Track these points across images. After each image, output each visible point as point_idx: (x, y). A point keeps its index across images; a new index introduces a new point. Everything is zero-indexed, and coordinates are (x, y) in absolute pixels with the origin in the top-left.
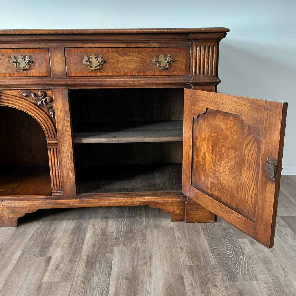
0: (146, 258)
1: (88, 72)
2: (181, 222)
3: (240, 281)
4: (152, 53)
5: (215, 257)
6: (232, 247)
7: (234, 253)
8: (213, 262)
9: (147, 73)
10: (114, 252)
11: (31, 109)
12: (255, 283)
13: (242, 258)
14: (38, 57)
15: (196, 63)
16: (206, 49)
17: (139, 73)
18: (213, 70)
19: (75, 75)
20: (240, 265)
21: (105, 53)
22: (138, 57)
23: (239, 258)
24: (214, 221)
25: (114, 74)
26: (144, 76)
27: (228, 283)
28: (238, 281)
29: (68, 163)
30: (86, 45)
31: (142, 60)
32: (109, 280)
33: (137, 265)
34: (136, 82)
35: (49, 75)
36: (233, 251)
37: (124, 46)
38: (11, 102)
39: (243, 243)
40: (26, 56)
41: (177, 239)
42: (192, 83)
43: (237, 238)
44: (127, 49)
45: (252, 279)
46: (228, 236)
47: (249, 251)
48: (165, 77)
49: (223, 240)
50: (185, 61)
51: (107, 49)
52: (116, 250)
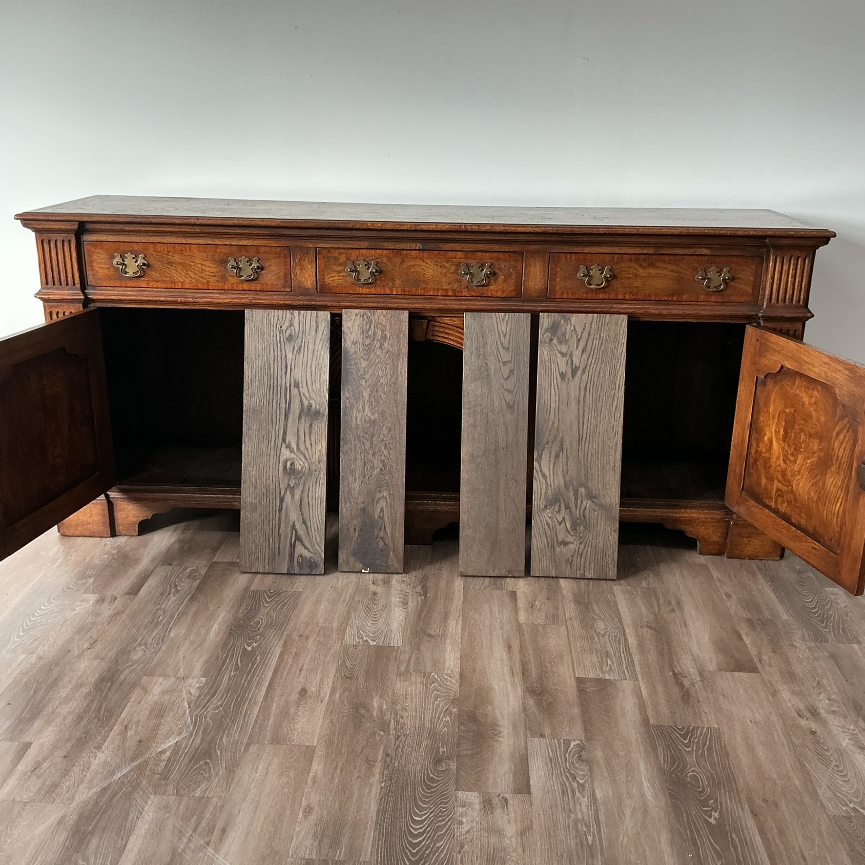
1: (583, 292)
3: (831, 643)
4: (696, 265)
6: (814, 598)
7: (819, 607)
8: (785, 617)
12: (856, 646)
15: (772, 284)
16: (792, 262)
17: (669, 296)
18: (802, 297)
19: (561, 297)
21: (617, 263)
22: (672, 271)
23: (827, 614)
24: (779, 559)
26: (679, 302)
28: (828, 642)
30: (587, 250)
31: (677, 274)
34: (665, 312)
36: (817, 604)
37: (651, 251)
40: (485, 264)
41: (717, 581)
42: (762, 316)
44: (655, 256)
45: (850, 642)
47: (844, 605)
48: (716, 304)
49: (799, 588)
50: (752, 279)
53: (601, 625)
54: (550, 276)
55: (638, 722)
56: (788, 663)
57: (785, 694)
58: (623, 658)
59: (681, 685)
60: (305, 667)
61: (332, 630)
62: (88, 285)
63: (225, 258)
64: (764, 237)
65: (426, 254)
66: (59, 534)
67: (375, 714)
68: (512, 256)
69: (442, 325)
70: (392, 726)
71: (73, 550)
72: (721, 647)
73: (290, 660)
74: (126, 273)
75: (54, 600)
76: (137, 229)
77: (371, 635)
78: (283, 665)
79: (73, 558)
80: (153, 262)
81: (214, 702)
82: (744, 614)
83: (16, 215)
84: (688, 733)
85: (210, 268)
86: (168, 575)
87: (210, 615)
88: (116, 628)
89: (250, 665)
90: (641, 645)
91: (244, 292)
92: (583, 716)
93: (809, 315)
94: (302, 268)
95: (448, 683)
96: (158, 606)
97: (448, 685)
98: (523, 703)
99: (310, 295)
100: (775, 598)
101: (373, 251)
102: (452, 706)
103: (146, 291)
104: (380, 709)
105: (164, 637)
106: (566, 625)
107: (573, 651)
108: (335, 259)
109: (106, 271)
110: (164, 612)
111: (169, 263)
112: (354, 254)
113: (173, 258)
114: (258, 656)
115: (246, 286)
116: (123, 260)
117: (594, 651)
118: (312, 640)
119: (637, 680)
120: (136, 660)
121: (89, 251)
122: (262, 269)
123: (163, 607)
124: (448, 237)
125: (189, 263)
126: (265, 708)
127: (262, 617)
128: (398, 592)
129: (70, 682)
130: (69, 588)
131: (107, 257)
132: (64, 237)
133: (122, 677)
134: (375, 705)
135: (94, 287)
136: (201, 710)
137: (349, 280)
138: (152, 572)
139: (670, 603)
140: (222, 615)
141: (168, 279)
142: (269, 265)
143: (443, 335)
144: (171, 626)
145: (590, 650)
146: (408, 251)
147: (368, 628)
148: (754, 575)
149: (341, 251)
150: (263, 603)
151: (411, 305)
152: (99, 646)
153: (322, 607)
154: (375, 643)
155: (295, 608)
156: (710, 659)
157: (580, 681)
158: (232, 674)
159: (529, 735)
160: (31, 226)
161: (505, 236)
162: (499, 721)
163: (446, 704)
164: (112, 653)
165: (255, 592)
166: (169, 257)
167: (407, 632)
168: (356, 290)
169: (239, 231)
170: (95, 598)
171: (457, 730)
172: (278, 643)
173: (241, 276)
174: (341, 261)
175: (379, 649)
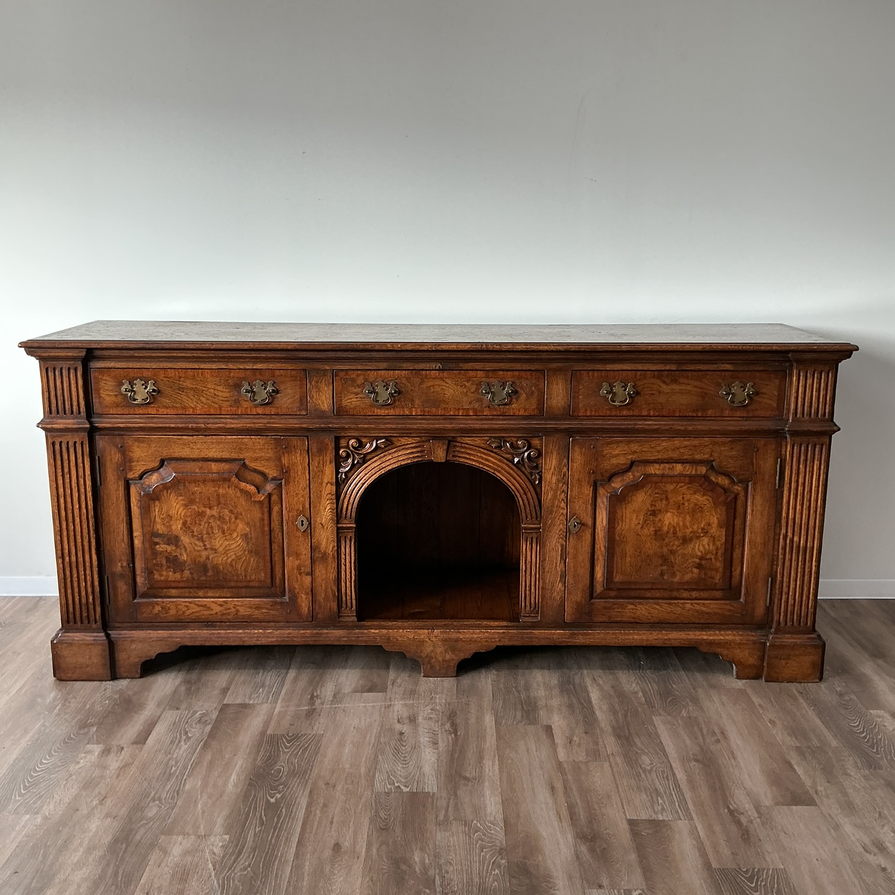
0: (716, 733)
1: (606, 409)
2: (756, 681)
4: (720, 380)
5: (835, 736)
6: (860, 722)
7: (867, 731)
8: (834, 743)
9: (710, 412)
10: (656, 724)
11: (502, 468)
13: (881, 739)
14: (527, 384)
15: (797, 398)
16: (816, 376)
17: (694, 412)
18: (827, 411)
20: (881, 748)
21: (639, 380)
22: (695, 387)
24: (818, 681)
25: (652, 413)
26: (704, 418)
27: (866, 771)
29: (554, 564)
30: (609, 367)
31: (701, 390)
32: (669, 762)
33: (704, 743)
35: (541, 412)
37: (674, 367)
38: (472, 457)
39: (879, 717)
40: (506, 382)
41: (758, 707)
42: (788, 431)
43: (867, 709)
44: (677, 372)
46: (850, 706)
48: (741, 419)
50: (776, 394)
51: (643, 372)
52: (657, 720)
53: (646, 760)
54: (573, 394)
55: (700, 866)
56: (845, 794)
57: (848, 828)
58: (674, 796)
59: (739, 823)
60: (335, 820)
61: (360, 776)
62: (94, 414)
63: (238, 382)
64: (787, 352)
65: (445, 374)
66: (54, 678)
67: (417, 869)
68: (534, 374)
69: (463, 445)
70: (438, 882)
71: (71, 696)
72: (774, 780)
73: (318, 812)
74: (135, 400)
75: (55, 751)
76: (147, 355)
77: (403, 780)
78: (311, 818)
79: (73, 705)
80: (162, 387)
81: (241, 863)
82: (790, 741)
83: (20, 343)
84: (754, 876)
85: (223, 393)
86: (177, 720)
87: (226, 765)
88: (125, 782)
89: (276, 819)
90: (690, 781)
91: (258, 416)
92: (641, 862)
93: (836, 428)
94: (319, 391)
95: (492, 832)
96: (169, 756)
97: (492, 834)
98: (576, 851)
99: (326, 418)
100: (821, 723)
101: (392, 372)
102: (500, 857)
103: (156, 417)
104: (423, 863)
105: (179, 790)
106: (609, 761)
107: (621, 790)
108: (353, 380)
109: (114, 399)
110: (177, 763)
111: (179, 389)
112: (372, 375)
113: (185, 384)
114: (283, 808)
115: (260, 410)
116: (132, 387)
117: (643, 790)
118: (339, 788)
119: (692, 819)
120: (150, 818)
121: (96, 378)
122: (277, 392)
123: (175, 756)
124: (470, 356)
125: (201, 388)
126: (297, 868)
127: (282, 764)
128: (426, 730)
129: (81, 844)
130: (70, 738)
131: (114, 384)
132: (70, 364)
133: (138, 837)
134: (417, 859)
135: (101, 415)
136: (227, 872)
137: (367, 401)
138: (159, 717)
139: (714, 734)
140: (240, 763)
141: (178, 405)
142: (284, 389)
143: (464, 455)
144: (185, 777)
145: (638, 788)
146: (428, 372)
147: (399, 773)
148: (794, 698)
149: (359, 372)
150: (282, 748)
151: (431, 426)
152: (109, 802)
153: (347, 751)
154: (408, 790)
155: (317, 754)
156: (766, 794)
157: (631, 823)
158: (257, 830)
159: (586, 885)
160: (36, 354)
161: (526, 355)
162: (552, 872)
163: (492, 856)
164: (124, 811)
165: (272, 737)
166: (181, 383)
167: (441, 776)
168: (374, 412)
169: (254, 355)
170: (99, 750)
171: (508, 884)
172: (303, 792)
173: (255, 400)
174: (359, 382)
175: (413, 795)
